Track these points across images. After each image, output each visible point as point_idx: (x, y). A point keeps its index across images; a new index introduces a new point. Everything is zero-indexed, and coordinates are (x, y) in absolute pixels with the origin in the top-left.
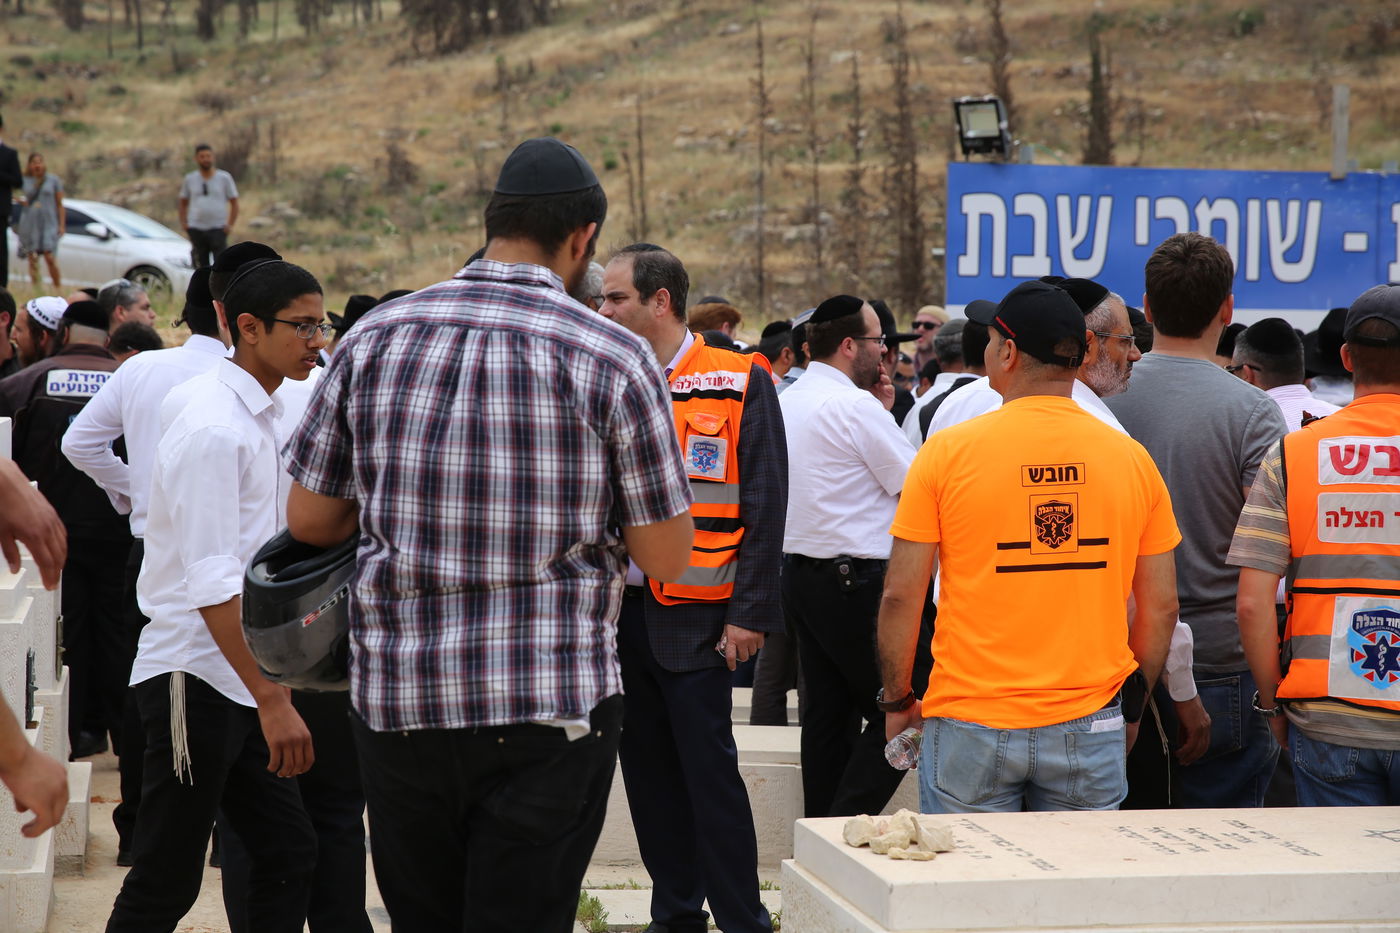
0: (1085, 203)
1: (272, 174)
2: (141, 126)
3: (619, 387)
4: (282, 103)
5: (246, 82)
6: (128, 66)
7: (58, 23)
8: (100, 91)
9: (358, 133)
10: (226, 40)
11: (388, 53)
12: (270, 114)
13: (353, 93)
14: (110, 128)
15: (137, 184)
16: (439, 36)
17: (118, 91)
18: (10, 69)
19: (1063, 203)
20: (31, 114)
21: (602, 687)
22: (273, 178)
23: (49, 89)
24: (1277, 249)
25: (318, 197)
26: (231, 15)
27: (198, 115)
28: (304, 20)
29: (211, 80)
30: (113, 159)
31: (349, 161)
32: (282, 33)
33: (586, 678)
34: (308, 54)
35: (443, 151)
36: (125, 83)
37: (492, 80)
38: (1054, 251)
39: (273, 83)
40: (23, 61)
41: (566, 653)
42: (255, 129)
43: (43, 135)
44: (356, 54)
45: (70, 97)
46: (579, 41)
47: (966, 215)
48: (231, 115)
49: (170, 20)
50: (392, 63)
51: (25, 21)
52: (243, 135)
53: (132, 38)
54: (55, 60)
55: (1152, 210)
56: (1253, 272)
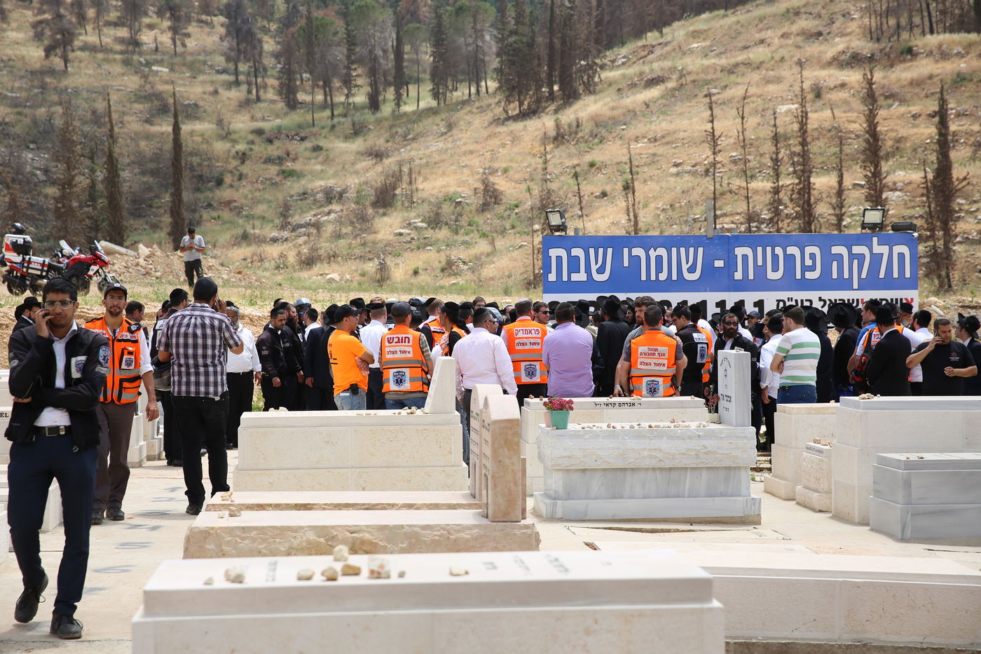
0: (601, 250)
1: (411, 200)
2: (331, 171)
3: (224, 325)
4: (414, 152)
5: (398, 139)
6: (324, 132)
7: (281, 105)
8: (306, 149)
9: (466, 171)
10: (387, 109)
11: (489, 116)
12: (412, 160)
13: (464, 144)
14: (311, 172)
15: (326, 210)
16: (521, 104)
17: (317, 149)
18: (251, 137)
20: (264, 166)
21: (223, 390)
22: (411, 202)
23: (274, 150)
24: (685, 267)
25: (437, 214)
26: (390, 94)
27: (367, 163)
28: (436, 95)
29: (377, 140)
30: (313, 194)
31: (459, 190)
32: (422, 105)
33: (220, 389)
34: (437, 119)
35: (519, 182)
36: (322, 143)
37: (552, 133)
38: (588, 270)
39: (415, 139)
40: (259, 132)
41: (216, 384)
42: (401, 171)
43: (271, 179)
44: (468, 118)
45: (288, 155)
46: (612, 104)
47: (551, 257)
48: (387, 161)
49: (351, 100)
50: (491, 124)
51: (262, 105)
52: (393, 176)
53: (328, 113)
54: (279, 130)
55: (630, 252)
56: (674, 277)
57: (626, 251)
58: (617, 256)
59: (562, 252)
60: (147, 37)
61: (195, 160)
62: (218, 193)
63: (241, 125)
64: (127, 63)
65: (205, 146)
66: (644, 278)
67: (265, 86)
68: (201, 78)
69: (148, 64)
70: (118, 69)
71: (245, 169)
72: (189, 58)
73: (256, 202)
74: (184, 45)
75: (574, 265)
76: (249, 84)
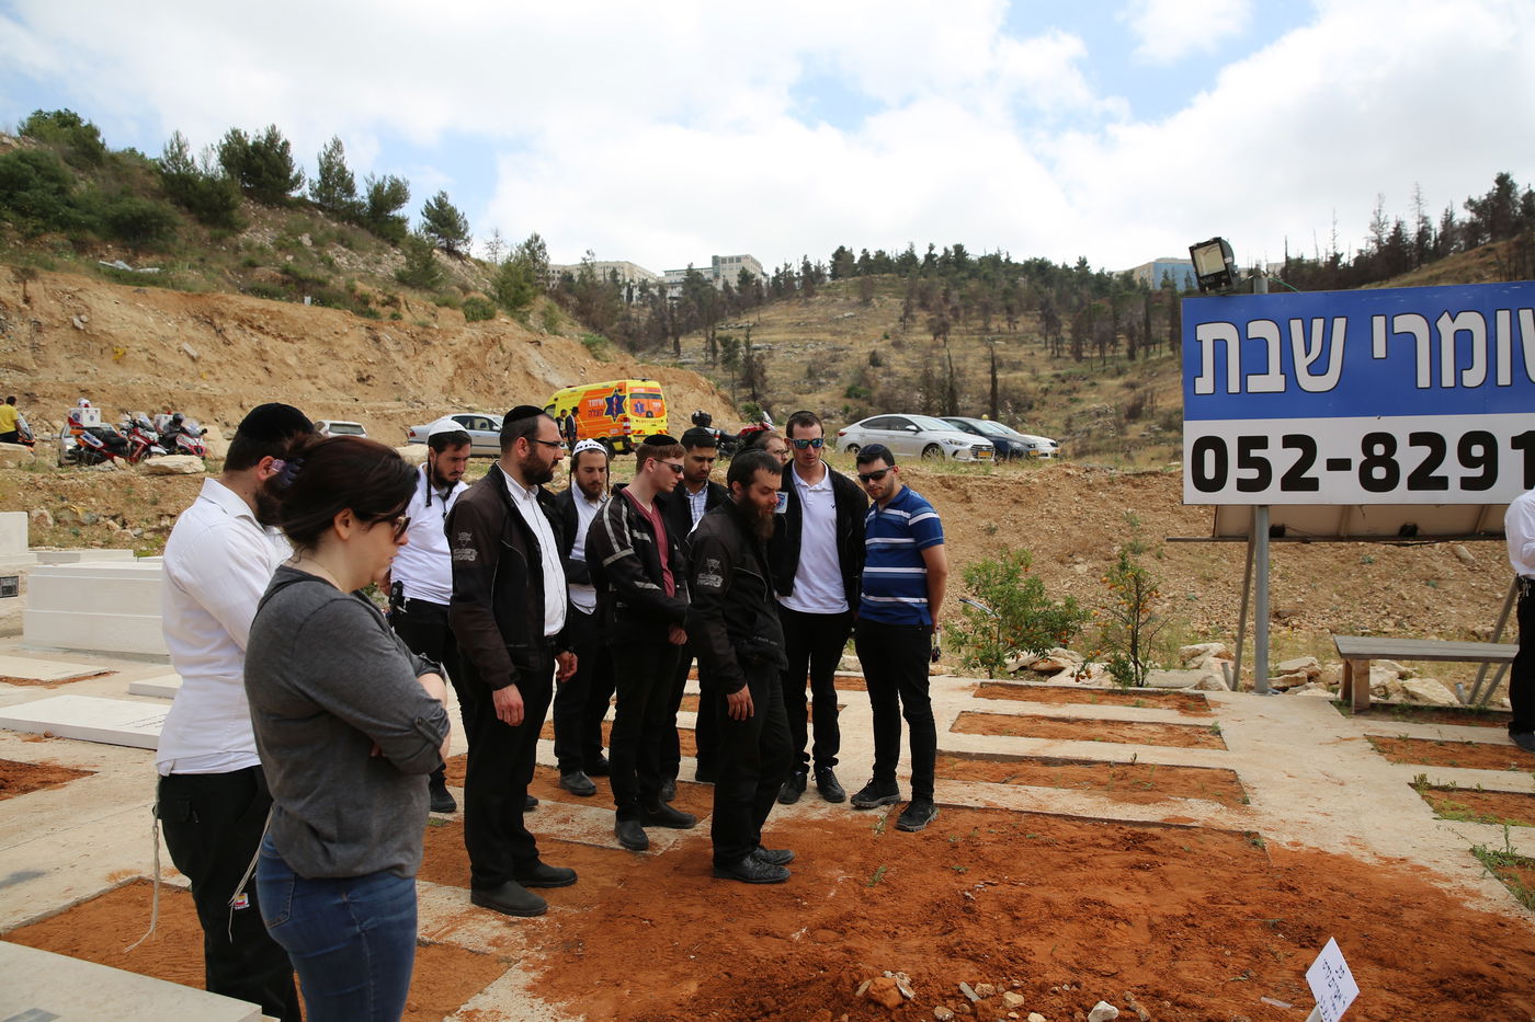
0: (1318, 325)
1: (1152, 413)
2: (1101, 398)
4: (1159, 384)
5: (1146, 376)
6: (1098, 374)
7: (1072, 359)
8: (1086, 385)
10: (1140, 360)
12: (1154, 388)
14: (1088, 399)
17: (1093, 384)
18: (1052, 379)
19: (1296, 327)
20: (1057, 396)
22: (1153, 415)
23: (1066, 386)
25: (1169, 422)
26: (1142, 351)
27: (1126, 391)
28: (1173, 349)
29: (1132, 377)
30: (1089, 412)
32: (1163, 355)
34: (1173, 363)
36: (1097, 381)
38: (1288, 368)
39: (1157, 376)
40: (1057, 376)
42: (1146, 395)
45: (1075, 389)
47: (1201, 341)
48: (1137, 390)
49: (1116, 354)
51: (1060, 360)
52: (1141, 398)
53: (1102, 362)
54: (1070, 374)
55: (1389, 326)
56: (1504, 378)
57: (1379, 323)
58: (1359, 336)
59: (1228, 332)
60: (993, 326)
61: (1016, 394)
62: (1029, 414)
63: (1046, 373)
64: (981, 340)
65: (1022, 386)
66: (1424, 380)
67: (1063, 349)
68: (1024, 346)
69: (993, 340)
70: (975, 343)
71: (1047, 399)
72: (1018, 336)
73: (1052, 418)
74: (1015, 328)
75: (1254, 354)
76: (1052, 347)
